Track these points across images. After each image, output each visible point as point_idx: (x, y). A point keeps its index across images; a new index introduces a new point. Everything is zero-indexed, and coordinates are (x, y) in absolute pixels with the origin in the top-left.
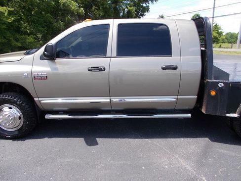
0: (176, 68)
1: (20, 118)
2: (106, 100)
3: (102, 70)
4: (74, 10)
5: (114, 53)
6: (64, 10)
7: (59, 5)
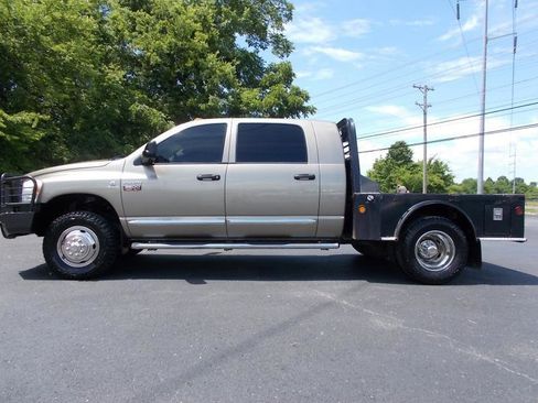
0: (312, 178)
1: (94, 246)
2: (220, 220)
3: (215, 178)
4: (155, 125)
5: (233, 158)
6: (138, 124)
7: (129, 116)
